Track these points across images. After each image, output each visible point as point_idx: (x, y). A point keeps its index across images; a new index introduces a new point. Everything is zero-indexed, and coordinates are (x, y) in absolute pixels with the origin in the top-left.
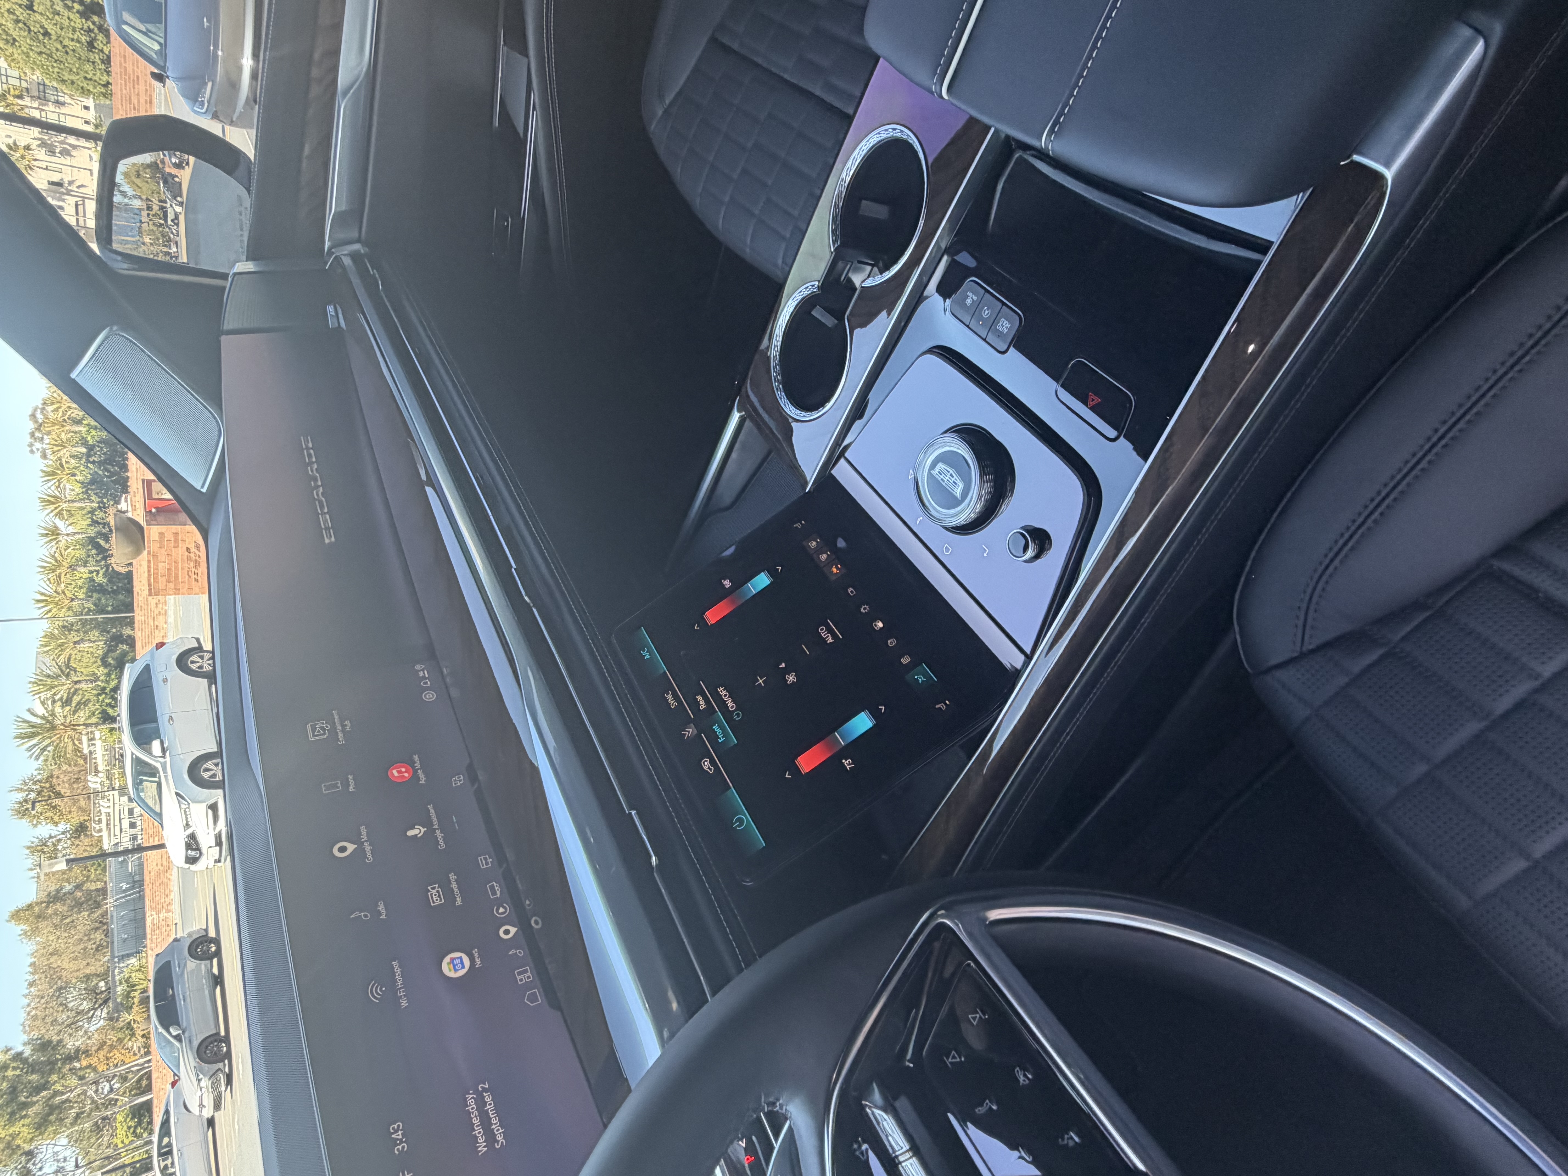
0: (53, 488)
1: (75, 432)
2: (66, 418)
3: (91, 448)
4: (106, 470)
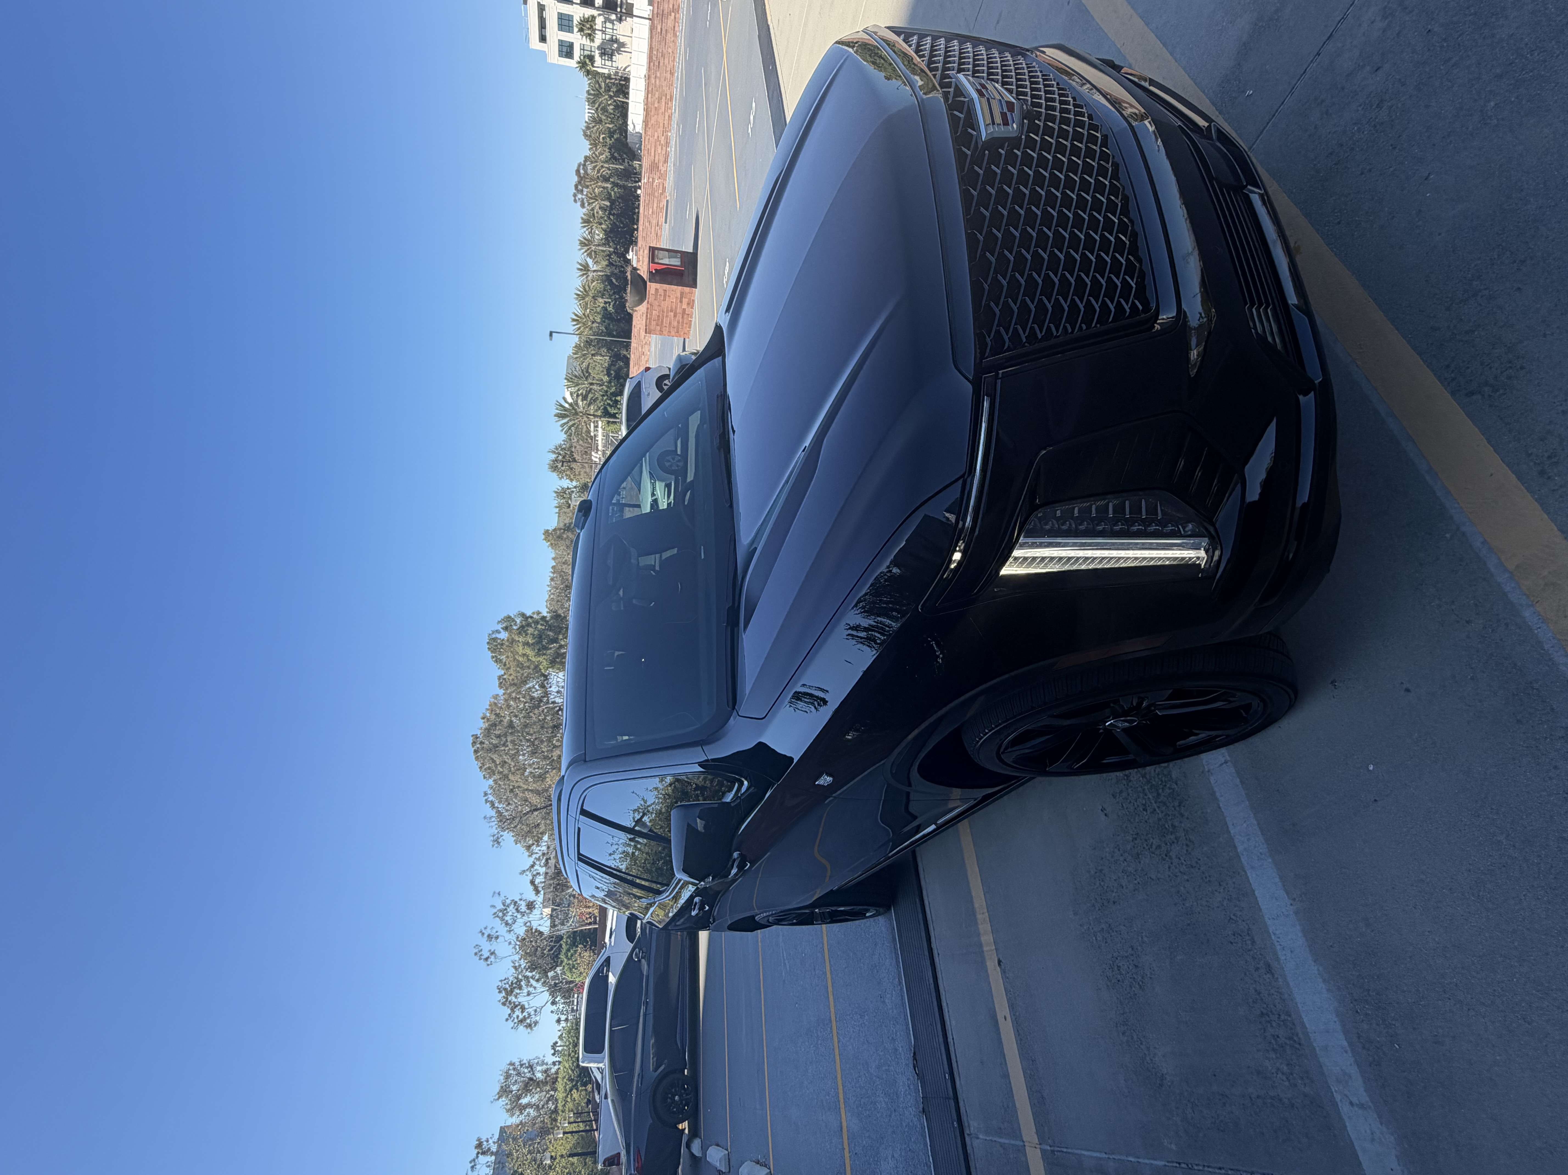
0: (587, 232)
1: (604, 188)
2: (599, 175)
3: (612, 202)
4: (622, 222)
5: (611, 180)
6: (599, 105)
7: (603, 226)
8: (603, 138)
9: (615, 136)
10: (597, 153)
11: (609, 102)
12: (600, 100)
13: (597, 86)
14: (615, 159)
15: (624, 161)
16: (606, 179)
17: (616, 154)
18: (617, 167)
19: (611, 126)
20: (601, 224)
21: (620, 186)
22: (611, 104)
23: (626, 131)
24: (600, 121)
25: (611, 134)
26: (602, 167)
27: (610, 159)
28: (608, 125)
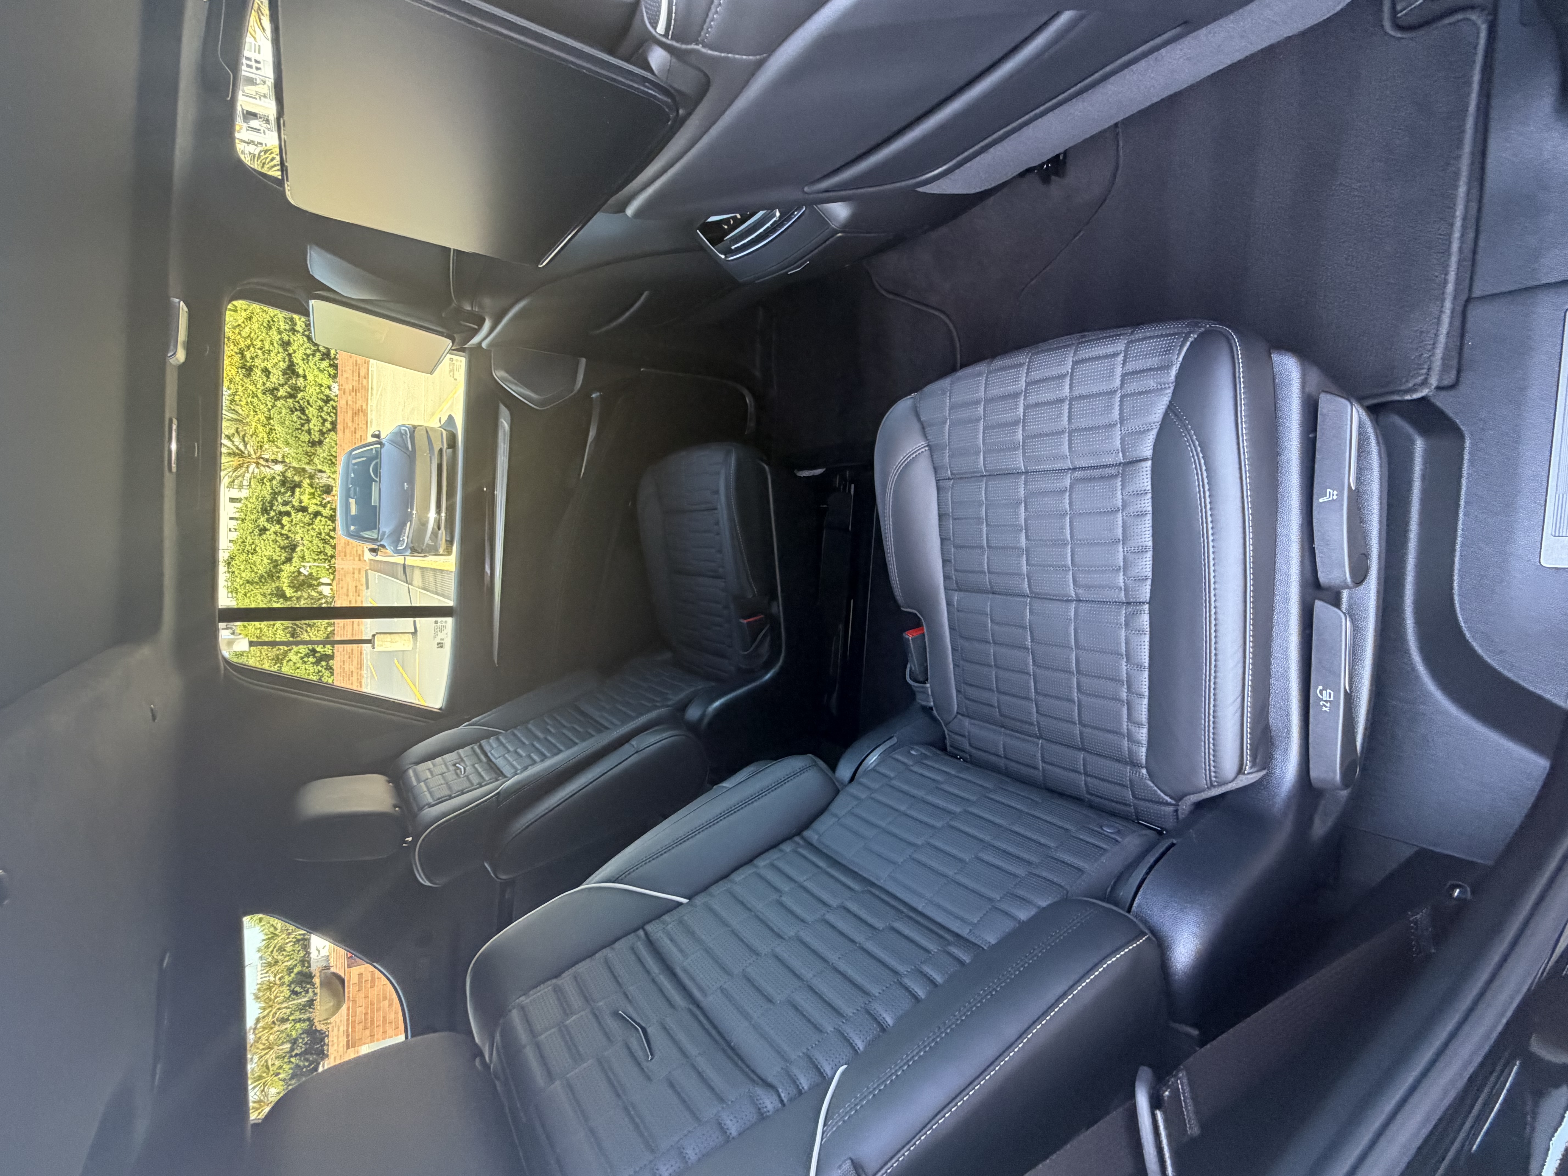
5: (291, 1018)
6: (275, 947)
7: (281, 1076)
8: (280, 979)
9: (296, 970)
10: (272, 997)
11: (287, 941)
12: (276, 941)
13: (272, 929)
14: (296, 993)
15: (307, 992)
16: (284, 1020)
17: (298, 989)
18: (300, 1001)
19: (289, 963)
20: (277, 1074)
21: (304, 1021)
22: (290, 942)
23: (309, 963)
24: (276, 962)
25: (290, 970)
26: (279, 1009)
27: (290, 996)
28: (285, 964)
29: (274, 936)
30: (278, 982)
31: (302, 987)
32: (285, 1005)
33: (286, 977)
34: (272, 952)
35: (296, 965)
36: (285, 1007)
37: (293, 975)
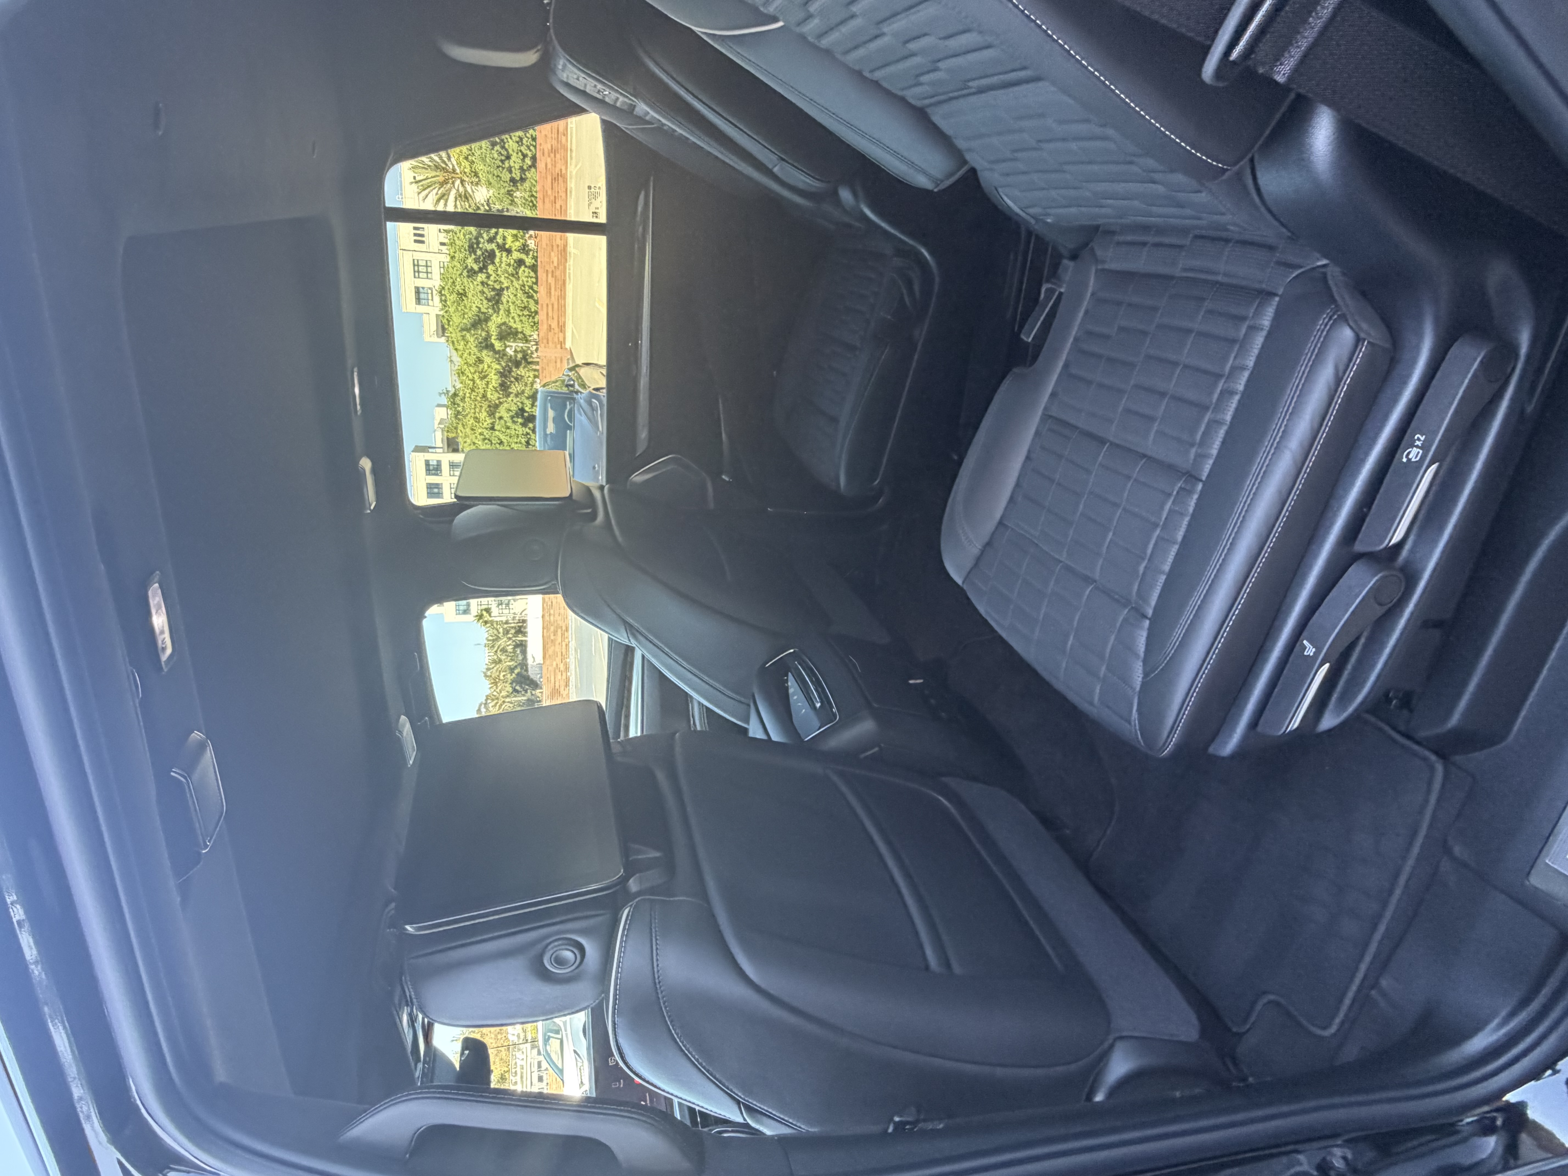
29: (498, 639)
30: (502, 678)
31: (521, 687)
32: (508, 700)
33: (509, 675)
34: (496, 652)
35: (516, 667)
36: (508, 702)
37: (514, 675)
